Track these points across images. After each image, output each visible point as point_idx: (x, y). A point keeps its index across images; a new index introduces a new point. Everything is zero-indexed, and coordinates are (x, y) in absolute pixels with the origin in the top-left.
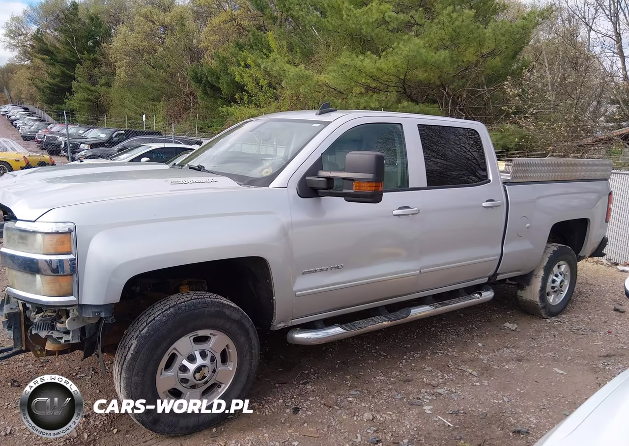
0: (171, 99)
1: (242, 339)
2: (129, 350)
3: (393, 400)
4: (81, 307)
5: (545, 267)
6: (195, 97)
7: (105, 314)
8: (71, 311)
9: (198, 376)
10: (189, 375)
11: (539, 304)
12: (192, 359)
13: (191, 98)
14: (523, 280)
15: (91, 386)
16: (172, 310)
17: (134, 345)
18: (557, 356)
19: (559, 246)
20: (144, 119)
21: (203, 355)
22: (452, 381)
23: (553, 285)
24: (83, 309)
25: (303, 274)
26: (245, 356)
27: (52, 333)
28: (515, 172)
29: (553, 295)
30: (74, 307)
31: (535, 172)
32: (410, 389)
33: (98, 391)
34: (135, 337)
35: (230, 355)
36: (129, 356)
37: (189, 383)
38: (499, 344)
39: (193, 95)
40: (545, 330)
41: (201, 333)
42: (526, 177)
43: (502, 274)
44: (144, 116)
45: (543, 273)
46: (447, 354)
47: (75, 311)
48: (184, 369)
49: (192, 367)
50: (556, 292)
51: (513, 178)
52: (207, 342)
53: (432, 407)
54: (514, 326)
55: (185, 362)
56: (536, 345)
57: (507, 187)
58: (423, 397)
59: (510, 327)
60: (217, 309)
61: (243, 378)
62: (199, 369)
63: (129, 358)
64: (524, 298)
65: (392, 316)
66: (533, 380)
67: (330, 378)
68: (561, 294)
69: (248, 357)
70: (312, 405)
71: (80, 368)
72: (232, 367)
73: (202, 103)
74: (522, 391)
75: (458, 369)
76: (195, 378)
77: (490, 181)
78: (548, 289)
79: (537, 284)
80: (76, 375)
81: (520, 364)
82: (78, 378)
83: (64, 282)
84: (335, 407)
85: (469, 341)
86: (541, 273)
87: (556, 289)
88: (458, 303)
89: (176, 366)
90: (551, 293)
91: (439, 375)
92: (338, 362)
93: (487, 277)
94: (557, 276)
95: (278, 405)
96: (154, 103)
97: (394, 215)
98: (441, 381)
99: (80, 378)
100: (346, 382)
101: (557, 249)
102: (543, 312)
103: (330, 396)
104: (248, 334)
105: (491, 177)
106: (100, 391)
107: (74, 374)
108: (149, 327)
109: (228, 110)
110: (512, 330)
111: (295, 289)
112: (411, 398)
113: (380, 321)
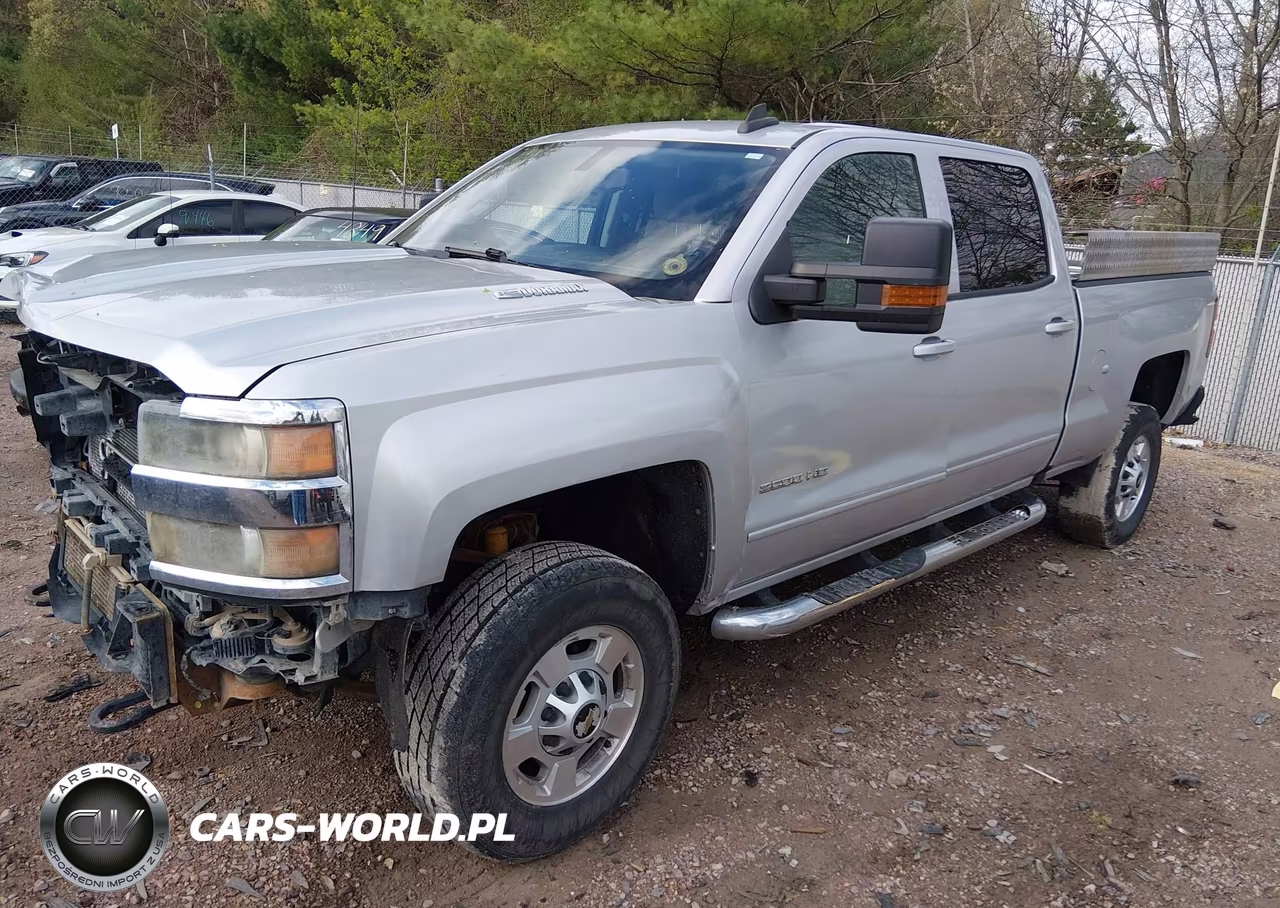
0: (171, 89)
1: (656, 641)
2: (448, 686)
3: (925, 739)
4: (356, 597)
5: (1118, 449)
6: (224, 84)
7: (412, 610)
8: (333, 609)
9: (582, 727)
10: (562, 728)
11: (1103, 521)
12: (565, 691)
13: (216, 86)
14: (1079, 477)
15: (278, 762)
16: (531, 588)
17: (460, 674)
18: (1167, 623)
19: (1140, 407)
20: (115, 135)
21: (586, 680)
22: (1008, 688)
23: (1124, 483)
24: (359, 604)
25: (761, 493)
26: (660, 676)
27: (262, 661)
28: (1090, 258)
29: (1122, 504)
30: (340, 601)
31: (1117, 258)
32: (944, 713)
33: (302, 773)
34: (457, 655)
35: (629, 677)
36: (452, 699)
37: (561, 745)
38: (1054, 606)
39: (219, 80)
40: (1118, 573)
41: (582, 634)
42: (1104, 269)
43: (1057, 466)
44: (115, 128)
45: (1114, 461)
46: (971, 633)
47: (341, 608)
48: (551, 715)
49: (569, 709)
50: (1127, 496)
51: (1087, 271)
52: (588, 652)
53: (1003, 747)
54: (1062, 567)
55: (554, 700)
56: (1119, 604)
57: (1078, 290)
58: (976, 727)
59: (1056, 570)
60: (617, 580)
61: (654, 724)
62: (583, 714)
63: (452, 703)
64: (1073, 511)
65: (890, 566)
66: (1151, 675)
67: (779, 702)
68: (1132, 499)
69: (664, 678)
70: (776, 765)
71: (232, 723)
72: (631, 700)
73: (240, 97)
74: (1145, 700)
75: (1008, 663)
76: (576, 732)
77: (1054, 277)
78: (1119, 493)
79: (1102, 482)
80: (230, 739)
81: (1111, 643)
82: (238, 747)
83: (319, 541)
84: (822, 763)
85: (998, 603)
86: (1111, 461)
87: (1128, 490)
88: (995, 531)
89: (535, 709)
90: (1120, 498)
91: (979, 678)
92: (775, 665)
93: (1031, 475)
94: (1131, 465)
95: (706, 768)
96: (131, 98)
97: (915, 356)
98: (990, 690)
99: (240, 746)
100: (813, 707)
101: (1136, 413)
102: (1107, 536)
103: (798, 740)
104: (667, 628)
105: (1054, 272)
106: (307, 774)
107: (224, 738)
108: (489, 630)
109: (315, 112)
110: (1062, 576)
111: (749, 523)
112: (955, 732)
113: (878, 581)
